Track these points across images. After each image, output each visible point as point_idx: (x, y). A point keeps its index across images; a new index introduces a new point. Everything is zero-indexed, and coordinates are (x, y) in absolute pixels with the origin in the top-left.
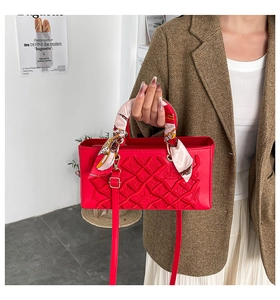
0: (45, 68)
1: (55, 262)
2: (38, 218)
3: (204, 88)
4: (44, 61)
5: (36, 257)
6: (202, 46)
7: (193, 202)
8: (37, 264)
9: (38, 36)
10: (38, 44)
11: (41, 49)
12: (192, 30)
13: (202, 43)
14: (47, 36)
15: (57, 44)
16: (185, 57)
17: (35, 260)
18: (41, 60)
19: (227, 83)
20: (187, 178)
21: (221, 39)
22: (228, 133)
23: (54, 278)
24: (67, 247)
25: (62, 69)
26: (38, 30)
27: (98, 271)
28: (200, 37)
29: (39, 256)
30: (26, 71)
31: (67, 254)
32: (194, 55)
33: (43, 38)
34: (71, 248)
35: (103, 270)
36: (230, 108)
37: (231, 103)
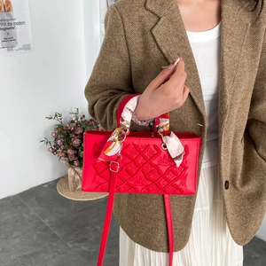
0: (10, 48)
1: (35, 237)
2: (14, 197)
5: (16, 234)
7: (181, 186)
8: (17, 241)
9: (1, 15)
10: (2, 24)
11: (5, 29)
12: (148, 6)
13: (159, 18)
14: (10, 16)
15: (20, 23)
16: (144, 34)
17: (15, 238)
18: (6, 40)
19: (191, 55)
20: (178, 163)
24: (46, 221)
25: (27, 48)
27: (78, 242)
28: (157, 12)
29: (19, 233)
31: (46, 229)
32: (154, 32)
33: (7, 18)
34: (50, 222)
35: (84, 240)
36: (198, 80)
37: (198, 75)
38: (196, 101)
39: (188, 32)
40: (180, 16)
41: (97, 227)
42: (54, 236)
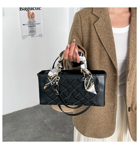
0: (33, 36)
1: (40, 128)
2: (31, 108)
3: (101, 41)
4: (32, 32)
6: (99, 20)
8: (31, 130)
9: (29, 20)
10: (29, 24)
11: (31, 27)
12: (93, 12)
13: (99, 18)
14: (33, 20)
15: (38, 24)
17: (31, 128)
19: (112, 38)
21: (109, 16)
22: (114, 63)
23: (40, 136)
24: (46, 121)
25: (41, 36)
26: (29, 17)
27: (61, 133)
28: (97, 15)
29: (32, 126)
30: (24, 37)
31: (45, 125)
32: (95, 25)
33: (32, 21)
34: (47, 122)
35: (64, 132)
36: (115, 51)
37: (115, 48)
38: (113, 61)
39: (112, 28)
40: (109, 18)
41: (70, 126)
42: (49, 129)
